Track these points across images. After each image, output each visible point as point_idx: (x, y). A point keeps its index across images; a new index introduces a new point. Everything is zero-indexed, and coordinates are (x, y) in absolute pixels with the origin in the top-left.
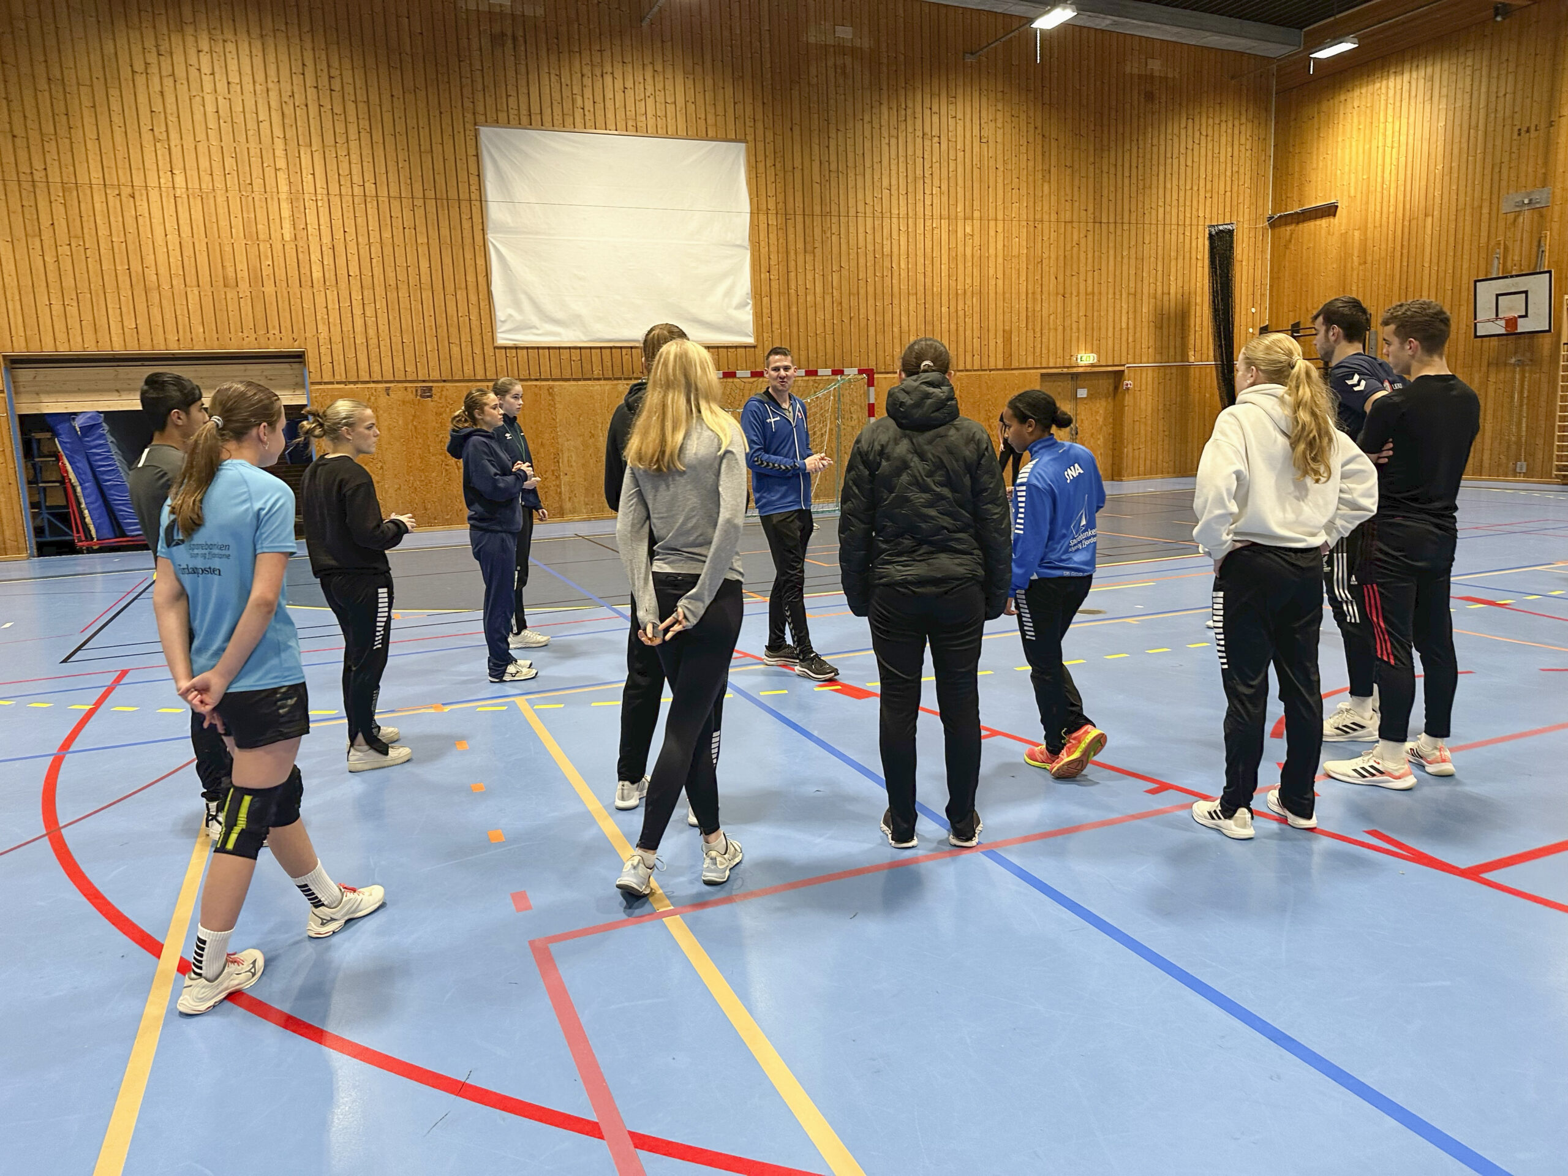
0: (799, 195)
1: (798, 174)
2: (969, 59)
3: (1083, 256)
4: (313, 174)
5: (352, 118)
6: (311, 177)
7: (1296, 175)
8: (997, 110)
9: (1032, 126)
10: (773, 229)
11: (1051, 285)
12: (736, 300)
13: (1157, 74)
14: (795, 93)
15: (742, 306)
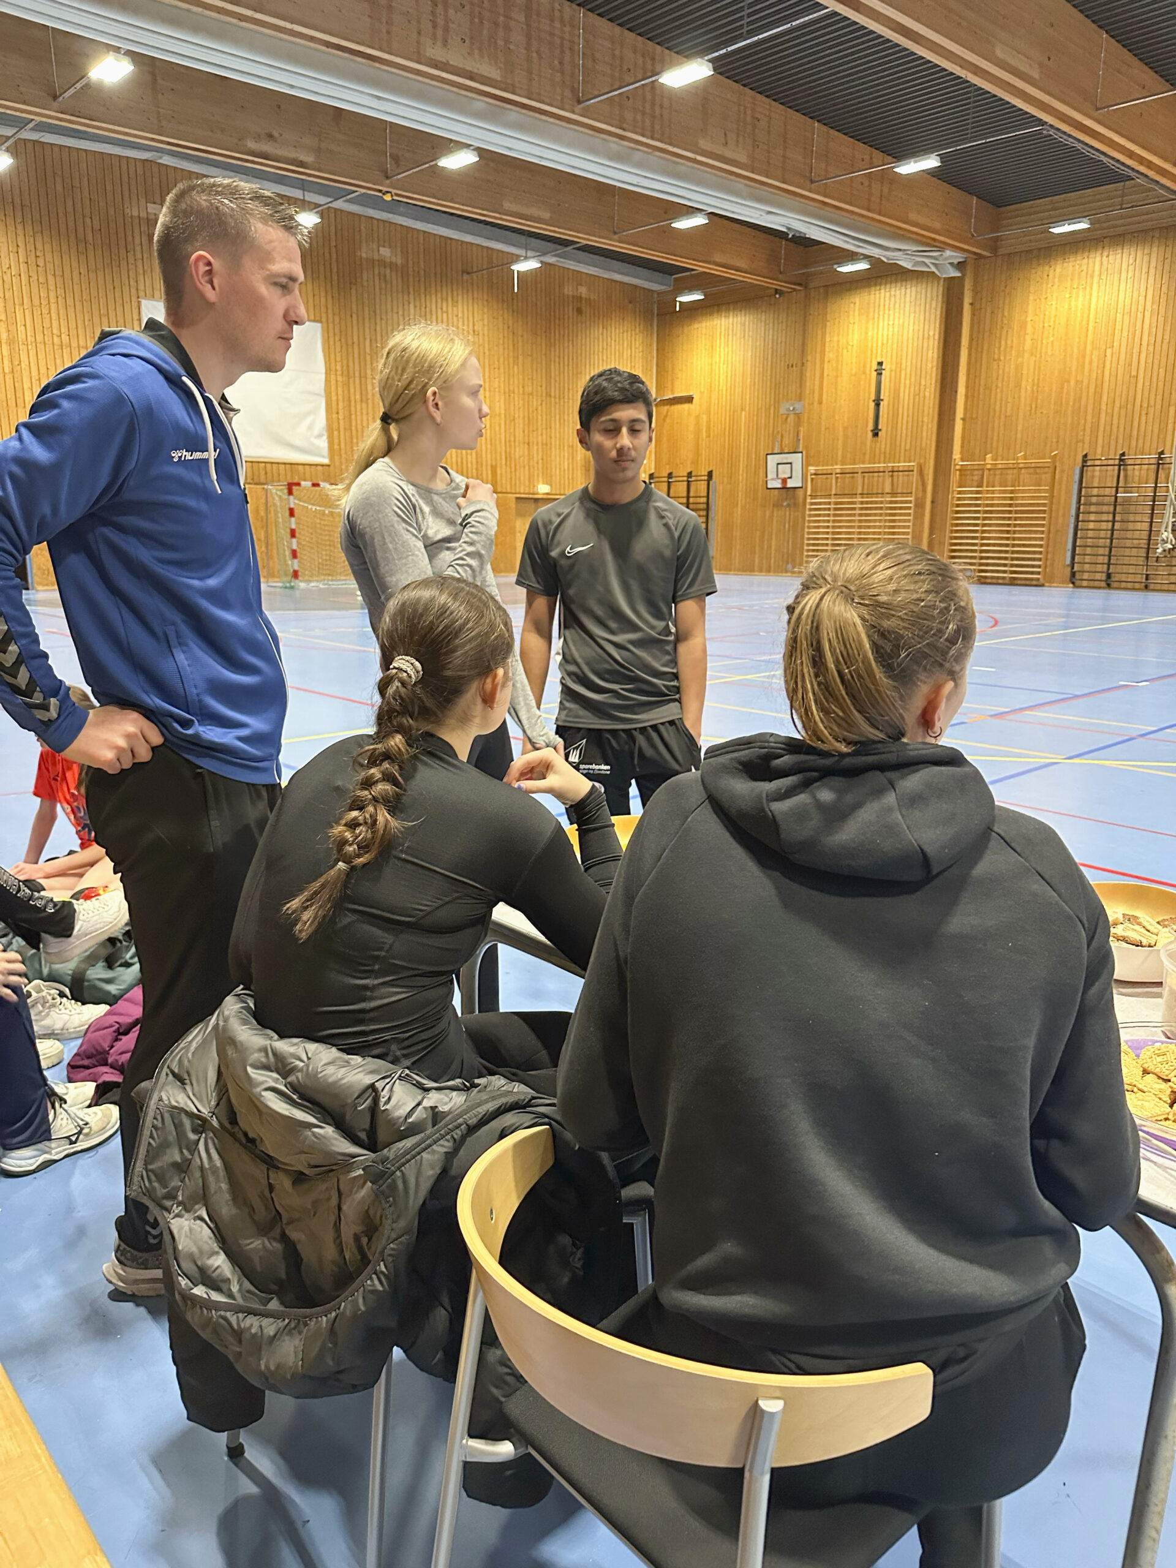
0: (357, 361)
1: (356, 346)
2: (466, 277)
3: (540, 417)
4: (25, 325)
5: (52, 287)
6: (23, 327)
7: (670, 372)
8: (484, 313)
9: (506, 326)
10: (340, 384)
11: (519, 435)
12: (316, 432)
13: (583, 296)
14: (353, 292)
15: (319, 436)
